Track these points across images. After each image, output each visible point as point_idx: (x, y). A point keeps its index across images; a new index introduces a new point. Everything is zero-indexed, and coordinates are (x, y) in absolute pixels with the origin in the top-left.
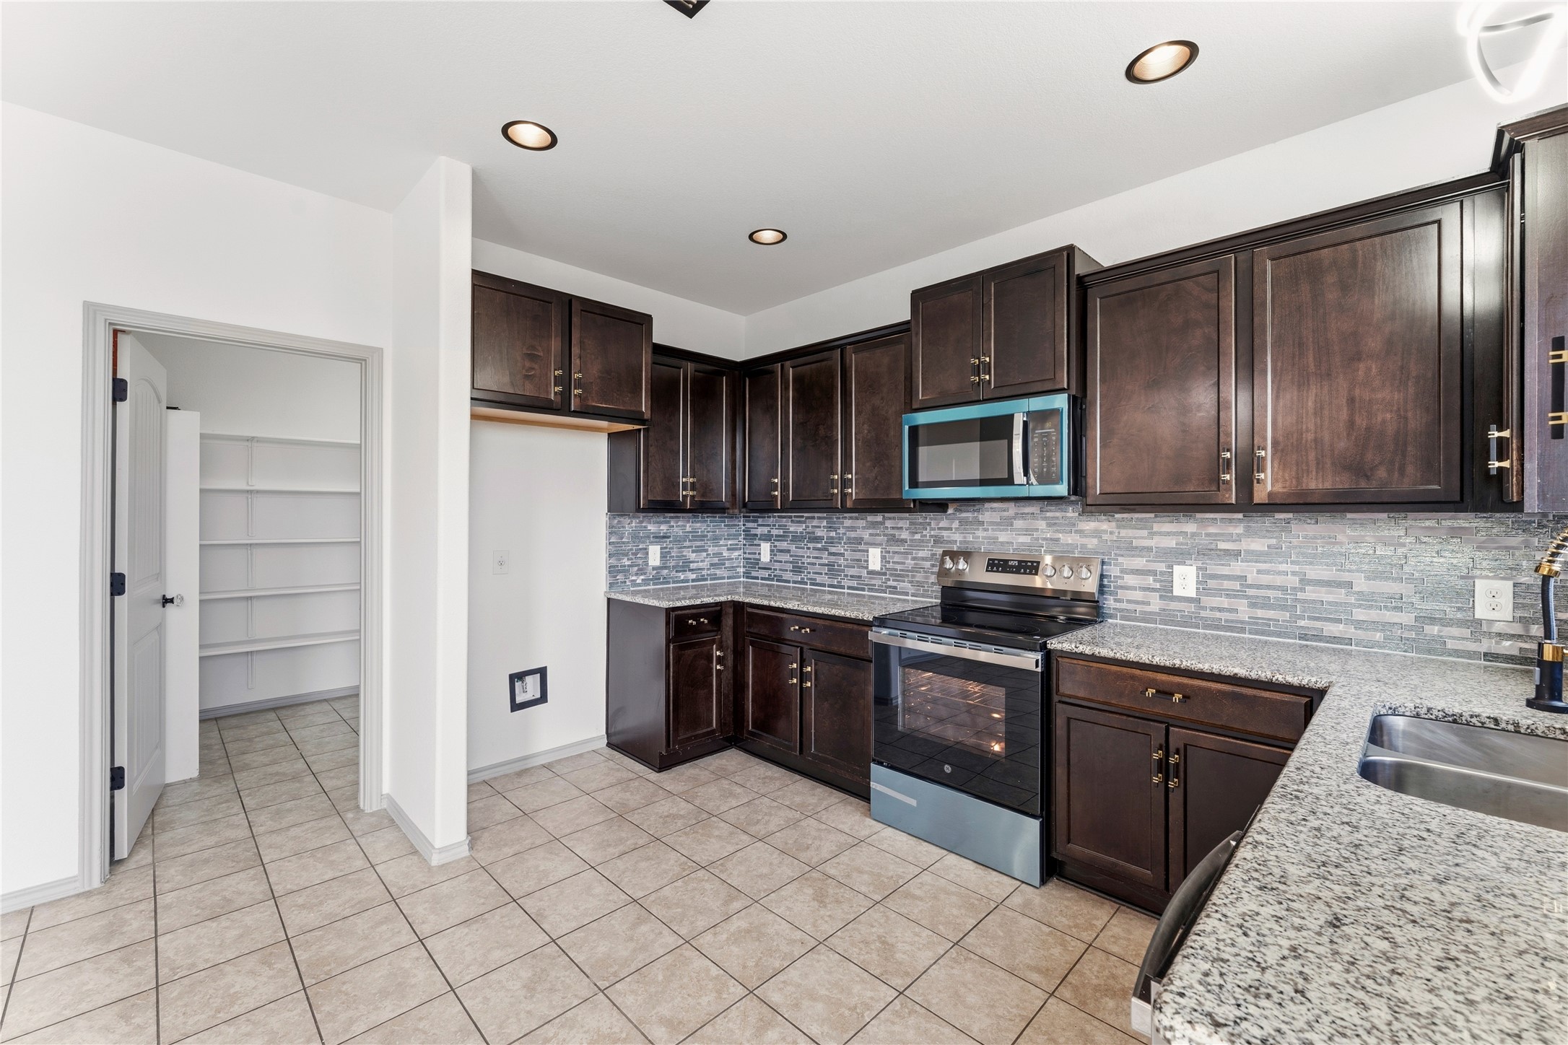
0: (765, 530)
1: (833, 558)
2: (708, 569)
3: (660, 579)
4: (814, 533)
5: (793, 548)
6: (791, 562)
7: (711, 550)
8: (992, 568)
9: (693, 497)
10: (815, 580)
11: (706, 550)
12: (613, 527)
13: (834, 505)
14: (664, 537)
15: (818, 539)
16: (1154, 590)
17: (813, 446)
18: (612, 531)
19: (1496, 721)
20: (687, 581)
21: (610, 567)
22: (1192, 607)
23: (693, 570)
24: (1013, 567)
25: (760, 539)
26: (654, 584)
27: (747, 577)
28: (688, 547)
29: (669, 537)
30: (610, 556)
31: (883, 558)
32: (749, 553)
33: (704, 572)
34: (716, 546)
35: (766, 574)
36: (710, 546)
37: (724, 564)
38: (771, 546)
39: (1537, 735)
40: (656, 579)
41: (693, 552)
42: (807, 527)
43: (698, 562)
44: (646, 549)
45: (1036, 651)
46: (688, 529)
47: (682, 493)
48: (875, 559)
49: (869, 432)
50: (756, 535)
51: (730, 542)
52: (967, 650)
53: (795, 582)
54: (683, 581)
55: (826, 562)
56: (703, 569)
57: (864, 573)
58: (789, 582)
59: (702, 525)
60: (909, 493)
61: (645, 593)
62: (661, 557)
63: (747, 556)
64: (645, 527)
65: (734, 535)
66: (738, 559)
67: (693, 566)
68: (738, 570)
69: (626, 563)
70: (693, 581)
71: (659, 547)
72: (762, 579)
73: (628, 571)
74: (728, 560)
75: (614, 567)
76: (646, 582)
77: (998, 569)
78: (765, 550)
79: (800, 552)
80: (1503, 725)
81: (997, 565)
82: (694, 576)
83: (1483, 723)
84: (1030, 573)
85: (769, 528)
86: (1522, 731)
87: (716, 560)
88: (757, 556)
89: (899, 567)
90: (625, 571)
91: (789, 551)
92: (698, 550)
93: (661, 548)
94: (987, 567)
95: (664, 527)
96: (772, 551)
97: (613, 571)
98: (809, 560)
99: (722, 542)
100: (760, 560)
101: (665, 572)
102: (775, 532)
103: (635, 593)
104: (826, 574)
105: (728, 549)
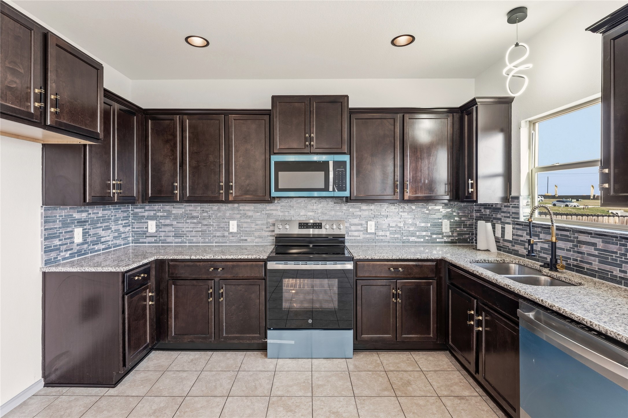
0: (152, 213)
1: (205, 228)
2: (112, 241)
3: (81, 251)
4: (191, 214)
5: (174, 223)
6: (173, 231)
7: (114, 228)
8: (301, 227)
9: (118, 193)
10: (193, 240)
11: (110, 229)
12: (47, 217)
13: (220, 199)
14: (85, 222)
15: (193, 217)
16: (361, 231)
17: (205, 166)
18: (47, 220)
19: (485, 260)
20: (99, 250)
21: (45, 248)
22: (373, 236)
23: (103, 242)
24: (310, 226)
25: (147, 219)
26: (78, 256)
27: (135, 243)
28: (100, 227)
29: (88, 221)
30: (46, 239)
31: (238, 226)
32: (137, 228)
33: (110, 243)
34: (117, 225)
35: (153, 239)
36: (113, 225)
37: (121, 236)
38: (156, 223)
39: (492, 263)
40: (79, 253)
41: (103, 230)
42: (185, 210)
43: (106, 237)
44: (71, 231)
45: (350, 261)
46: (100, 215)
47: (113, 191)
48: (233, 226)
49: (243, 161)
50: (144, 216)
51: (124, 222)
52: (320, 265)
53: (176, 243)
54: (96, 251)
55: (200, 229)
56: (109, 241)
57: (226, 234)
58: (172, 243)
59: (109, 212)
60: (274, 194)
61: (72, 264)
62: (83, 236)
63: (136, 230)
64: (72, 215)
65: (126, 217)
66: (128, 232)
67: (103, 240)
68: (129, 239)
69: (58, 244)
70: (103, 249)
71: (82, 228)
72: (149, 243)
73: (59, 249)
74: (123, 233)
75: (49, 247)
76: (72, 256)
77: (304, 227)
78: (152, 226)
79: (180, 225)
80: (486, 261)
81: (303, 225)
82: (104, 247)
83: (483, 262)
84: (319, 228)
85: (155, 212)
86: (490, 262)
87: (116, 234)
88: (145, 229)
89: (248, 229)
90: (57, 249)
91: (172, 225)
92: (108, 228)
93: (83, 230)
94: (299, 227)
95: (84, 215)
96: (156, 225)
97: (47, 250)
98: (187, 229)
99: (120, 222)
100: (147, 231)
101: (86, 246)
102: (160, 214)
103: (64, 265)
104: (200, 236)
105: (123, 227)
